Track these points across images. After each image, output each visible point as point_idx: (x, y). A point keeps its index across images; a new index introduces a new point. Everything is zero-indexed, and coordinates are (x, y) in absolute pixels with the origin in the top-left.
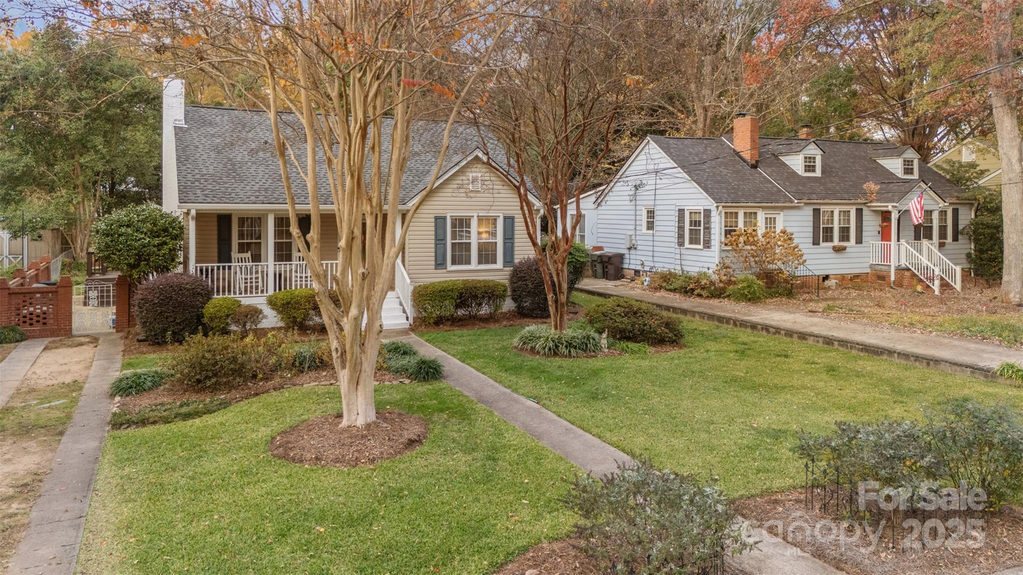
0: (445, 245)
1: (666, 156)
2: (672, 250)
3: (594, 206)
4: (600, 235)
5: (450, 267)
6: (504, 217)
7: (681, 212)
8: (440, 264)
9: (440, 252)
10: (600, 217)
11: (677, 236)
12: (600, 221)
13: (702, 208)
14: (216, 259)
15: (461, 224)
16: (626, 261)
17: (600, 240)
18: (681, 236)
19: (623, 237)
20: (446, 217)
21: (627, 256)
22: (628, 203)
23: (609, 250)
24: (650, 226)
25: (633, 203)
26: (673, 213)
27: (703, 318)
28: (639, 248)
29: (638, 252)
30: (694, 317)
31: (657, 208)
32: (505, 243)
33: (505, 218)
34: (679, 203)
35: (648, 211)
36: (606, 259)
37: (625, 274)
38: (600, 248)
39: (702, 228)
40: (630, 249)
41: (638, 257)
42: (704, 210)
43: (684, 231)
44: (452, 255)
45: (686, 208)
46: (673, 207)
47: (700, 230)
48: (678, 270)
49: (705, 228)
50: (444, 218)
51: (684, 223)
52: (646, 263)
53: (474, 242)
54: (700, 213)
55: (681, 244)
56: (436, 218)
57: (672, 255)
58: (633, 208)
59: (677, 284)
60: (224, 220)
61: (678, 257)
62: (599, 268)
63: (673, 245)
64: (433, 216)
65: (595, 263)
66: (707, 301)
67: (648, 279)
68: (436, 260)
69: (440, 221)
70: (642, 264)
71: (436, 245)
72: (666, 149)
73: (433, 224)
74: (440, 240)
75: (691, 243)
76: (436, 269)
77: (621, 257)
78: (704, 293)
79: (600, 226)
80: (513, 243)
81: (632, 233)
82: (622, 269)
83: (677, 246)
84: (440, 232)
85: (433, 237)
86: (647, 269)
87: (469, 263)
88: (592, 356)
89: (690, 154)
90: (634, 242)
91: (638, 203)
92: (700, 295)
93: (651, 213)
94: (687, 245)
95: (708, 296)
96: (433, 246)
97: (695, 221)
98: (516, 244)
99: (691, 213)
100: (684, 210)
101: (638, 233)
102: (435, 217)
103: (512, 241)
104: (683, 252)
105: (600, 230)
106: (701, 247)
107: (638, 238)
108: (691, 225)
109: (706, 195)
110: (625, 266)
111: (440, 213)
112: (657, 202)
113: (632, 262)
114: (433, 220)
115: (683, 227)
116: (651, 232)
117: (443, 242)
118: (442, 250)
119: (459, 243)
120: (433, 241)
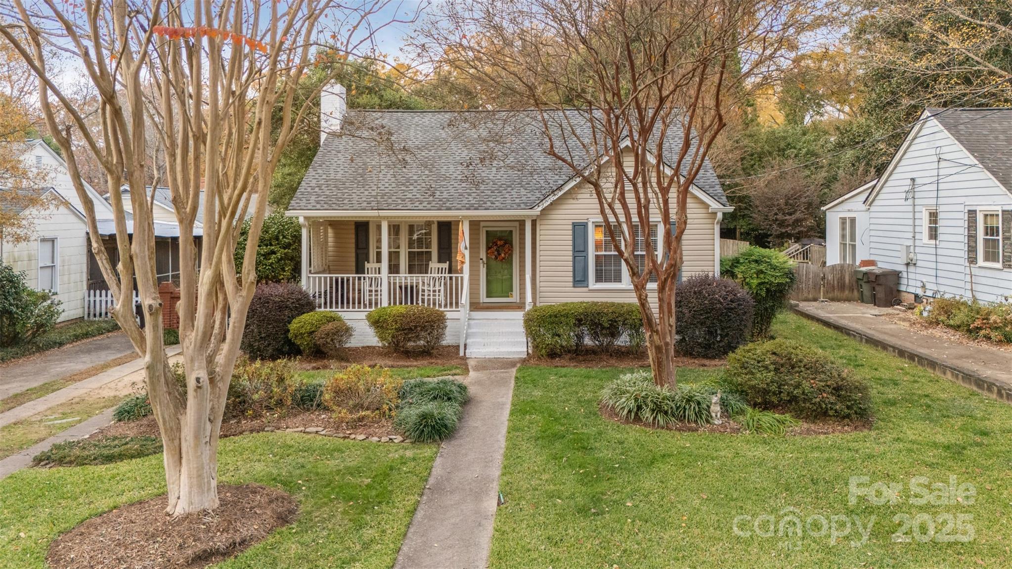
0: (586, 258)
1: (950, 136)
2: (961, 269)
3: (865, 207)
4: (872, 245)
5: (593, 285)
7: (972, 214)
8: (580, 280)
9: (579, 266)
10: (873, 221)
11: (966, 249)
12: (872, 227)
13: (999, 208)
14: (354, 268)
16: (904, 281)
17: (872, 251)
18: (972, 249)
19: (898, 248)
20: (587, 223)
21: (905, 275)
22: (903, 202)
23: (884, 265)
24: (934, 234)
25: (910, 202)
26: (961, 215)
27: (957, 376)
28: (919, 263)
29: (919, 270)
30: (945, 373)
31: (942, 208)
34: (969, 201)
35: (930, 213)
36: (873, 278)
37: (903, 298)
38: (872, 263)
39: (1000, 238)
40: (908, 264)
41: (918, 277)
42: (1003, 211)
43: (976, 242)
44: (597, 270)
45: (978, 209)
46: (961, 208)
47: (998, 240)
48: (967, 297)
49: (1004, 239)
50: (585, 225)
51: (976, 230)
52: (928, 286)
54: (997, 215)
55: (972, 260)
56: (574, 225)
57: (962, 276)
58: (911, 208)
59: (960, 317)
60: (362, 228)
61: (968, 278)
62: (866, 289)
63: (962, 261)
64: (570, 222)
65: (860, 282)
66: (994, 349)
67: (929, 308)
68: (574, 276)
69: (579, 228)
70: (924, 287)
71: (574, 257)
72: (952, 128)
73: (571, 232)
74: (579, 251)
75: (987, 259)
76: (574, 287)
77: (897, 275)
78: (994, 335)
79: (872, 233)
81: (910, 243)
82: (899, 291)
83: (967, 264)
84: (579, 241)
85: (571, 248)
86: (929, 293)
87: (620, 281)
88: (691, 430)
89: (992, 131)
90: (911, 256)
91: (917, 202)
92: (988, 338)
93: (934, 217)
94: (981, 262)
95: (1000, 341)
96: (571, 258)
97: (992, 228)
98: (685, 258)
99: (986, 216)
100: (975, 211)
101: (918, 243)
102: (573, 223)
104: (975, 271)
105: (872, 239)
106: (999, 265)
107: (918, 250)
108: (987, 234)
109: (1004, 189)
110: (903, 288)
111: (580, 218)
112: (941, 201)
113: (911, 283)
114: (570, 227)
115: (975, 237)
116: (933, 242)
117: (583, 254)
118: (582, 264)
119: (605, 255)
120: (571, 253)
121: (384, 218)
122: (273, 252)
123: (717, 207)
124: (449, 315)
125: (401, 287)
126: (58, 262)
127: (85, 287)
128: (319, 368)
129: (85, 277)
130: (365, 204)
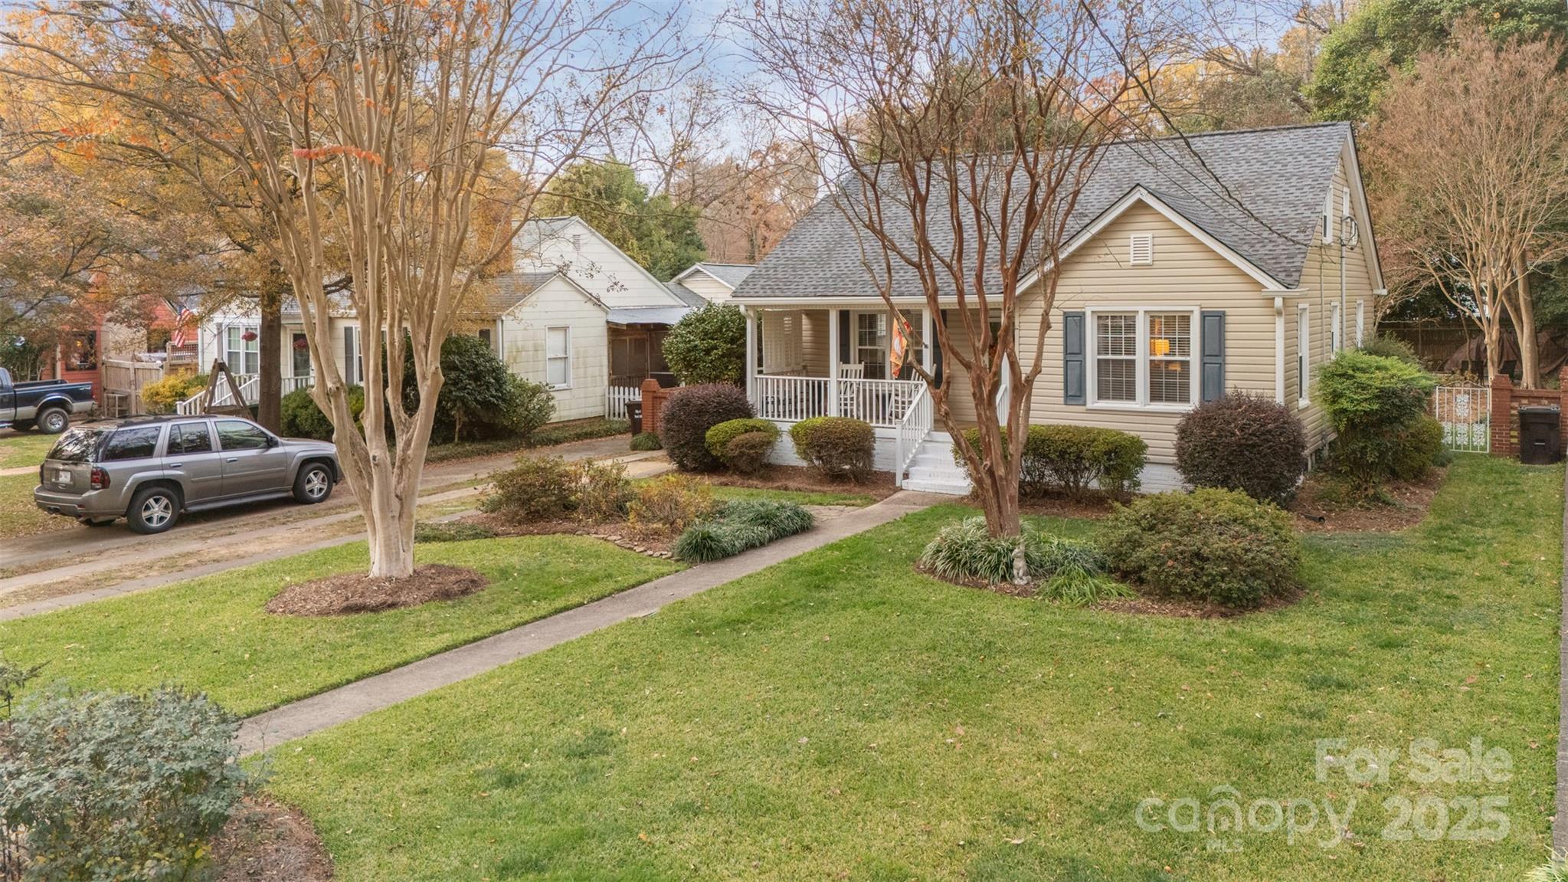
0: (1083, 362)
5: (1093, 402)
6: (1202, 313)
8: (1074, 393)
9: (1074, 375)
15: (1116, 327)
20: (1084, 313)
32: (1203, 364)
33: (1204, 316)
44: (1098, 382)
50: (1081, 316)
53: (1141, 360)
56: (1067, 316)
64: (1061, 312)
68: (1066, 389)
69: (1074, 321)
71: (1066, 362)
73: (1061, 327)
74: (1073, 353)
76: (1065, 404)
80: (1222, 366)
84: (1073, 339)
85: (1061, 348)
87: (1133, 399)
98: (1229, 367)
102: (1067, 313)
103: (1219, 360)
111: (1074, 306)
114: (1063, 319)
117: (1079, 357)
118: (1077, 371)
119: (1113, 361)
120: (1061, 356)
121: (835, 306)
122: (715, 348)
123: (1276, 289)
124: (878, 432)
125: (877, 396)
126: (571, 354)
127: (606, 383)
128: (727, 485)
129: (605, 371)
130: (811, 289)
